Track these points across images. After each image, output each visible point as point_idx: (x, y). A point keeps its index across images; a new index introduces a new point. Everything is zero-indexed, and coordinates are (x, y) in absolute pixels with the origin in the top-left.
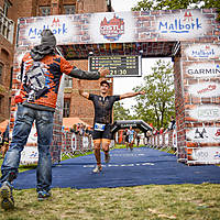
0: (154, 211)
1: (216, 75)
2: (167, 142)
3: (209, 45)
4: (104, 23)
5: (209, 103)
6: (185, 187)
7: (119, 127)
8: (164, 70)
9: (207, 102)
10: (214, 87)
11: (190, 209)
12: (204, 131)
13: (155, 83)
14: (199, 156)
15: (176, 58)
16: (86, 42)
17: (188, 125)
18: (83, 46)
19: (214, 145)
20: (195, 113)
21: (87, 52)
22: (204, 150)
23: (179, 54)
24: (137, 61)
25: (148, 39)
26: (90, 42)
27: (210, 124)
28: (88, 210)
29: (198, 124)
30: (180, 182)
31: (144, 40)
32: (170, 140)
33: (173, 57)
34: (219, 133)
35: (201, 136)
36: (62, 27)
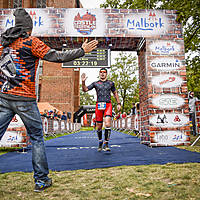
0: (132, 190)
1: (175, 69)
2: (129, 125)
3: (170, 42)
4: (78, 18)
5: (169, 92)
7: (85, 112)
8: (126, 61)
9: (167, 92)
10: (174, 79)
12: (165, 117)
14: (160, 139)
15: (142, 52)
17: (151, 112)
18: (58, 38)
19: (173, 129)
21: (61, 44)
22: (165, 133)
23: (144, 49)
24: (107, 54)
25: (117, 34)
26: (65, 35)
27: (170, 111)
29: (159, 111)
31: (113, 35)
32: (132, 123)
33: (138, 51)
34: (177, 119)
35: (162, 122)
36: (37, 20)
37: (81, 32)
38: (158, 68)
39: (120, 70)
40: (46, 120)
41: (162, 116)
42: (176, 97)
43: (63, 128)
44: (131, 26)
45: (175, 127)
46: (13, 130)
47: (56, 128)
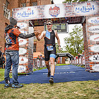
0: (77, 93)
6: (90, 82)
8: (78, 30)
9: (98, 43)
11: (93, 92)
12: (98, 57)
14: (96, 68)
15: (84, 24)
17: (90, 54)
18: (41, 20)
23: (85, 22)
24: (66, 26)
26: (45, 18)
28: (47, 93)
31: (69, 16)
32: (82, 61)
35: (96, 59)
36: (31, 12)
37: (52, 16)
38: (93, 31)
39: (75, 35)
40: (38, 60)
41: (96, 56)
46: (22, 65)
47: (43, 64)
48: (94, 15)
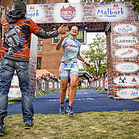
0: (93, 128)
1: (132, 44)
2: (101, 85)
3: (128, 25)
4: (63, 10)
5: (128, 61)
6: (112, 113)
8: (101, 40)
9: (126, 60)
11: (115, 127)
12: (125, 79)
13: (94, 48)
14: (122, 94)
15: (108, 32)
16: (51, 22)
17: (115, 75)
19: (131, 87)
20: (119, 67)
23: (110, 30)
24: (83, 34)
25: (91, 20)
26: (54, 22)
27: (128, 74)
28: (52, 127)
29: (120, 74)
30: (109, 110)
31: (88, 21)
32: (104, 84)
33: (106, 32)
34: (134, 80)
36: (35, 12)
37: (65, 19)
40: (43, 81)
41: (123, 78)
42: (133, 64)
43: (56, 87)
44: (100, 14)
45: (132, 85)
47: (51, 87)
48: (123, 22)
